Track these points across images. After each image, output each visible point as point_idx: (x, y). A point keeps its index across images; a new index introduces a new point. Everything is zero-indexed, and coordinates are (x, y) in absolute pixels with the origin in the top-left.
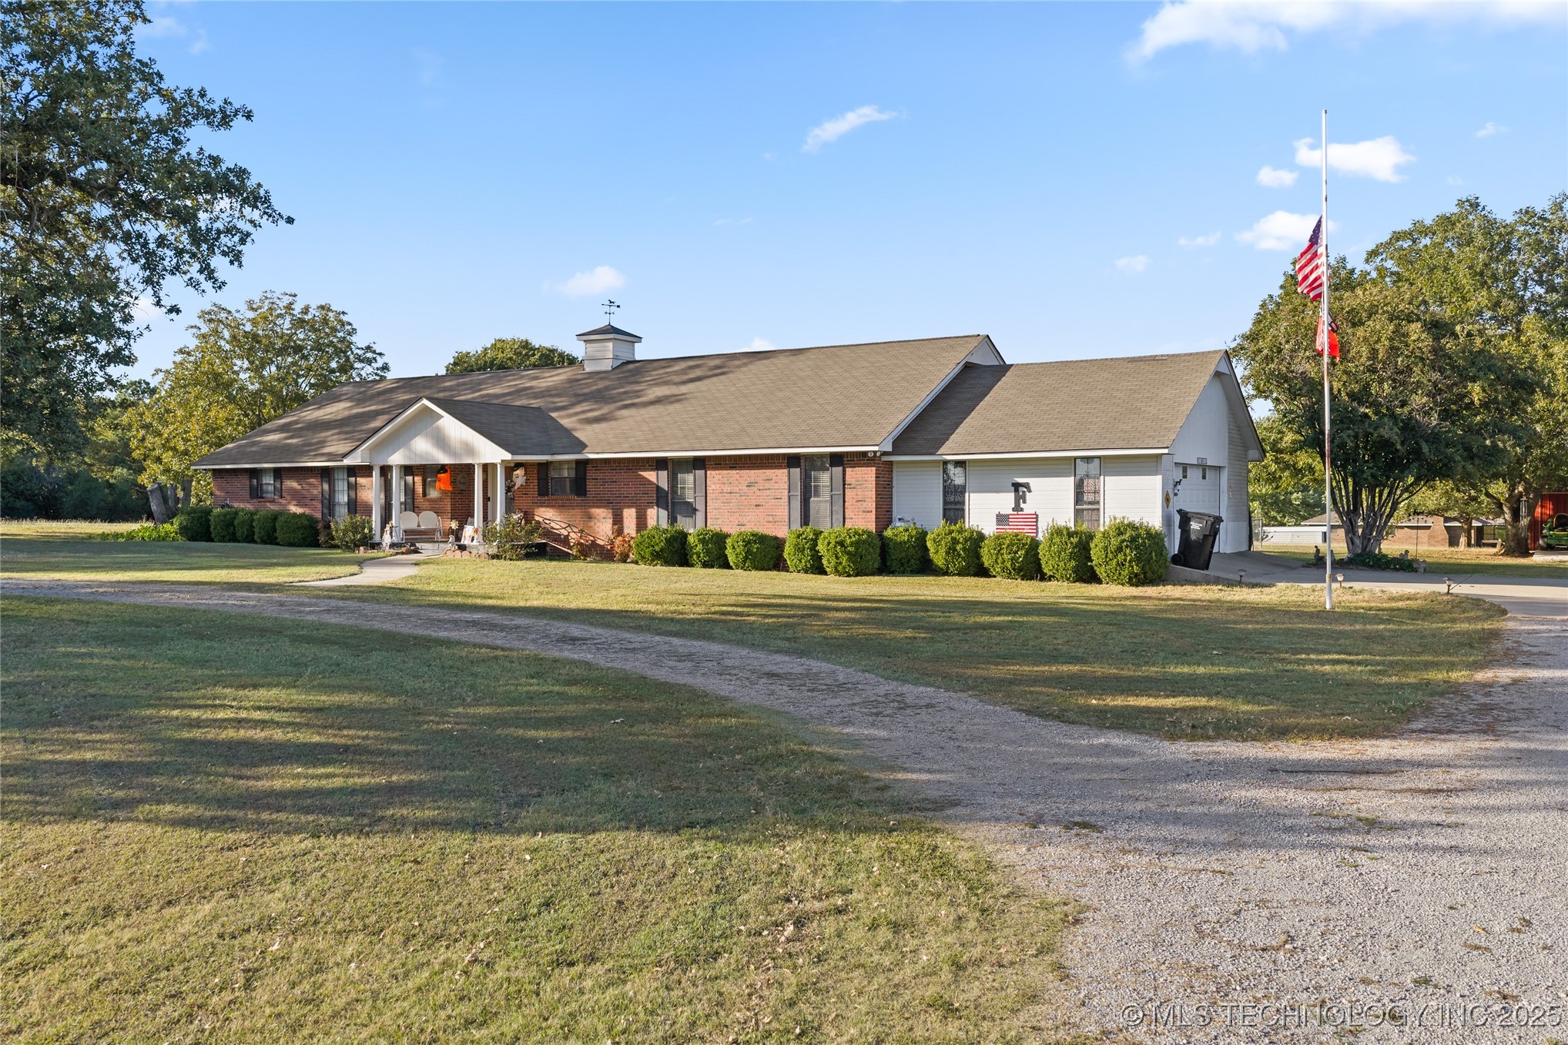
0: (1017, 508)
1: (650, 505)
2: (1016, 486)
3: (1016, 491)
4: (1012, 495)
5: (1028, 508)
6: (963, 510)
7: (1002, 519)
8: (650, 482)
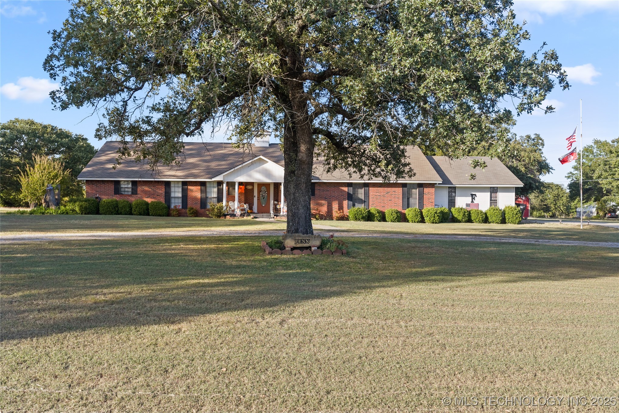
0: (472, 202)
1: (344, 199)
2: (472, 195)
3: (472, 197)
4: (471, 198)
5: (476, 202)
6: (455, 202)
7: (468, 205)
8: (345, 191)
